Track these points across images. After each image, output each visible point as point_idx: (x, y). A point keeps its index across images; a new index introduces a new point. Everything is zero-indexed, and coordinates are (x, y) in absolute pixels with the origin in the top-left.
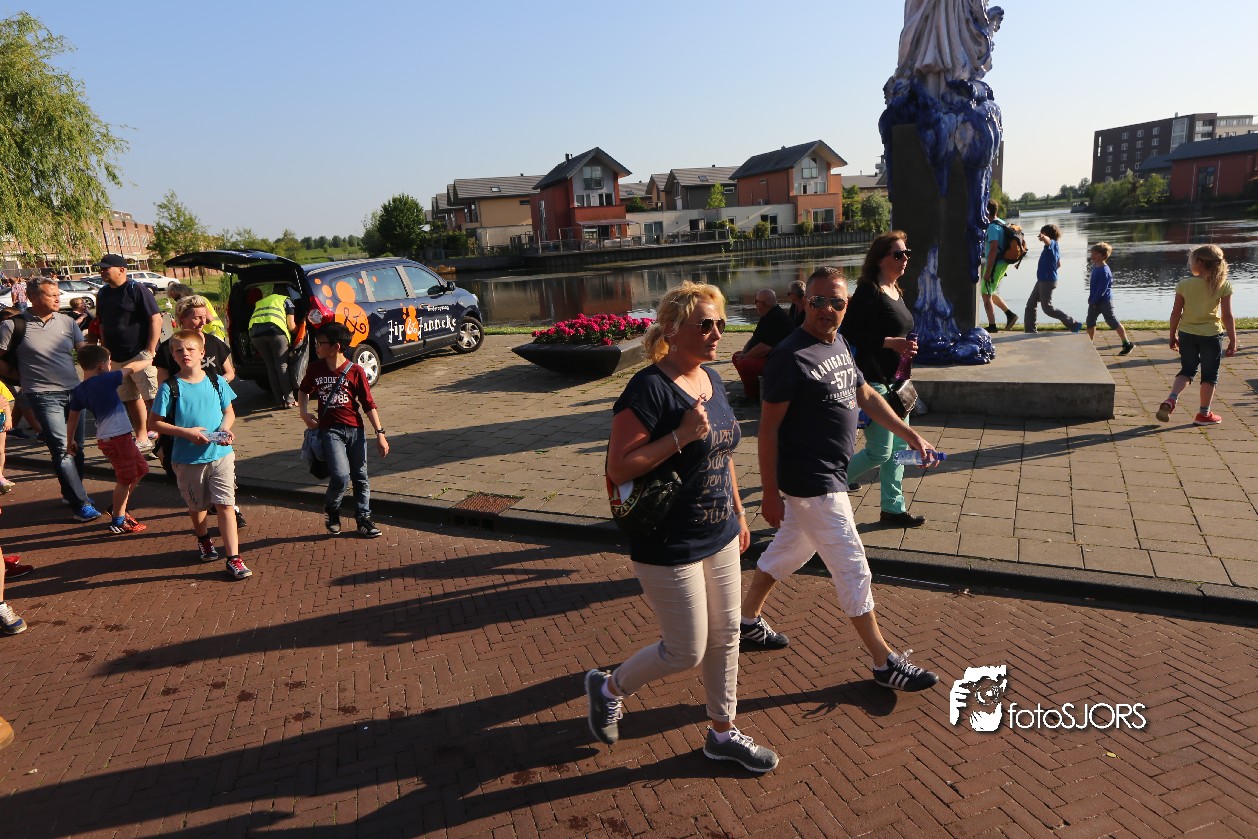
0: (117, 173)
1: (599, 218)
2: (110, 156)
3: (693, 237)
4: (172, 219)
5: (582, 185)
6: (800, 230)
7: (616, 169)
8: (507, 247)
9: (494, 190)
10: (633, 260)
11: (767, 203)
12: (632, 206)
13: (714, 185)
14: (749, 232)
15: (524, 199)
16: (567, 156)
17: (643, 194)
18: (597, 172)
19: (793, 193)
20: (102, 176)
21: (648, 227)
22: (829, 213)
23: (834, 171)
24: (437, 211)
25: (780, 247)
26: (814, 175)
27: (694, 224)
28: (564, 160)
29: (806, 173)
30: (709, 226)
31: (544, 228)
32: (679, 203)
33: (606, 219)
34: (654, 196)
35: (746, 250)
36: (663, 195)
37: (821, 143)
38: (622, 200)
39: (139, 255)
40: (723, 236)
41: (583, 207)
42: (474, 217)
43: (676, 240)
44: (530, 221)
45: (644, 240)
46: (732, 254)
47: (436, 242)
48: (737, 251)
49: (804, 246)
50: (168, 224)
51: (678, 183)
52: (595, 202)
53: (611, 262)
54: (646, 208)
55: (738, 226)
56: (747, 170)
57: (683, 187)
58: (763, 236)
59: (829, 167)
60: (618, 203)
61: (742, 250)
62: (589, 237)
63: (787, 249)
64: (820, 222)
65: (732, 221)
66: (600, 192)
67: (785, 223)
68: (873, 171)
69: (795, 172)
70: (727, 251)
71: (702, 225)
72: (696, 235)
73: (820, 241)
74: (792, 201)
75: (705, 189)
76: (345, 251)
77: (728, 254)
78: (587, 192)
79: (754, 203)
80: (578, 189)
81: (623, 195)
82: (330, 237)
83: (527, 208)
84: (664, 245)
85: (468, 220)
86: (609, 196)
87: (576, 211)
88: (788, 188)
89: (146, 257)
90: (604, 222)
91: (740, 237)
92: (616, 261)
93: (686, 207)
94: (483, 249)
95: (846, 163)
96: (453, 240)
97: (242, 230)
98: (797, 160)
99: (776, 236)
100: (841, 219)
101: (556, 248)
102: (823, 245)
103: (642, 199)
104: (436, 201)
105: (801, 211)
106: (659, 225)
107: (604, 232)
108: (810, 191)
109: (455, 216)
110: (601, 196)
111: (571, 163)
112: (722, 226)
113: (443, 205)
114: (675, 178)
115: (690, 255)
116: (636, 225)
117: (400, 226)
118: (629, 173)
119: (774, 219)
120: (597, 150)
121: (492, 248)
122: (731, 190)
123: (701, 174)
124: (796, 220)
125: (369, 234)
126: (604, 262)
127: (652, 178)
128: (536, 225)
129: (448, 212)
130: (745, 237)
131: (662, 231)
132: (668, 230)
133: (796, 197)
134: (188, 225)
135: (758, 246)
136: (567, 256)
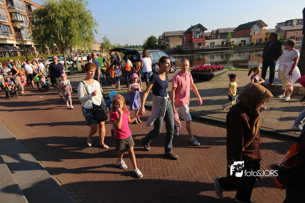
0: (97, 31)
1: (198, 41)
2: (96, 28)
3: (223, 46)
4: (105, 41)
5: (195, 33)
6: (252, 44)
7: (204, 29)
8: (176, 48)
9: (173, 34)
10: (206, 51)
11: (243, 37)
12: (207, 38)
13: (229, 33)
14: (238, 45)
15: (180, 37)
16: (192, 26)
17: (210, 35)
18: (199, 30)
19: (251, 34)
20: (94, 32)
21: (211, 43)
22: (261, 40)
23: (264, 28)
24: (159, 39)
25: (246, 49)
26: (258, 29)
27: (223, 43)
28: (191, 27)
29: (255, 29)
30: (227, 43)
31: (185, 43)
32: (219, 37)
33: (200, 41)
34: (212, 36)
35: (236, 49)
36: (215, 35)
37: (261, 20)
38: (205, 37)
39: (98, 49)
40: (230, 46)
41: (194, 38)
42: (168, 41)
43: (218, 47)
44: (181, 42)
45: (209, 46)
46: (232, 50)
47: (159, 47)
48: (234, 50)
49: (253, 48)
50: (104, 42)
51: (219, 32)
52: (198, 37)
53: (201, 52)
54: (210, 38)
55: (235, 43)
56: (238, 28)
57: (220, 33)
58: (241, 45)
59: (262, 27)
60: (204, 37)
61: (235, 49)
62: (196, 46)
63: (248, 49)
64: (258, 42)
65: (233, 42)
66: (199, 34)
67: (248, 43)
68: (275, 28)
69: (252, 29)
70: (231, 49)
71: (225, 43)
72: (223, 45)
73: (257, 47)
74: (251, 37)
75: (227, 34)
76: (138, 49)
77: (231, 50)
78: (196, 35)
79: (239, 37)
80: (194, 34)
81: (205, 35)
82: (135, 45)
83: (181, 39)
84: (214, 48)
85: (167, 41)
86: (201, 36)
87: (193, 39)
88: (250, 33)
89: (99, 50)
90: (200, 42)
91: (235, 46)
92: (202, 52)
93: (221, 38)
94: (170, 48)
95: (267, 26)
96: (163, 46)
97: (118, 44)
98: (253, 25)
99: (244, 46)
100: (264, 41)
101: (188, 48)
102: (258, 48)
103: (209, 36)
104: (159, 37)
105: (253, 39)
106: (214, 43)
107: (200, 44)
108: (256, 33)
109: (164, 41)
110: (199, 36)
111: (192, 27)
112: (230, 43)
113: (161, 38)
114: (218, 31)
115: (221, 50)
116: (208, 43)
117: (152, 43)
118: (207, 30)
119: (245, 41)
120: (200, 24)
121: (172, 48)
122: (233, 34)
123: (225, 30)
124: (251, 41)
125: (144, 45)
126: (199, 52)
127: (212, 31)
128: (183, 43)
129: (162, 39)
130: (236, 46)
131: (214, 44)
132: (216, 44)
133: (252, 35)
134: (107, 43)
135: (239, 49)
136: (190, 50)
